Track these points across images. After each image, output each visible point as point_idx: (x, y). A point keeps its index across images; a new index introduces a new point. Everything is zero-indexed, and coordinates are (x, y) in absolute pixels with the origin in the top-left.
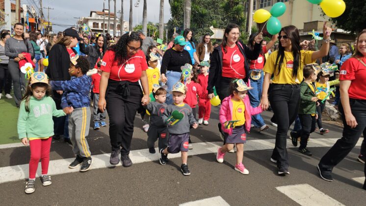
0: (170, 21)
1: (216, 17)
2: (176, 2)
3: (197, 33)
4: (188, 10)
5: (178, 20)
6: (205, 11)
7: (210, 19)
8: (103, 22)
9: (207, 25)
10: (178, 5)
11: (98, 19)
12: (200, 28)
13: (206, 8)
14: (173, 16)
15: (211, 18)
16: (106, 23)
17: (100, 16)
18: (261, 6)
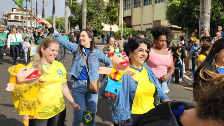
0: (70, 16)
1: (99, 15)
2: (74, 5)
3: (88, 25)
4: (85, 11)
5: (76, 16)
6: (93, 11)
8: (22, 16)
9: (95, 20)
10: (75, 7)
11: (18, 14)
12: (90, 21)
13: (93, 9)
14: (72, 13)
15: (97, 16)
16: (25, 16)
17: (19, 11)
18: (125, 9)
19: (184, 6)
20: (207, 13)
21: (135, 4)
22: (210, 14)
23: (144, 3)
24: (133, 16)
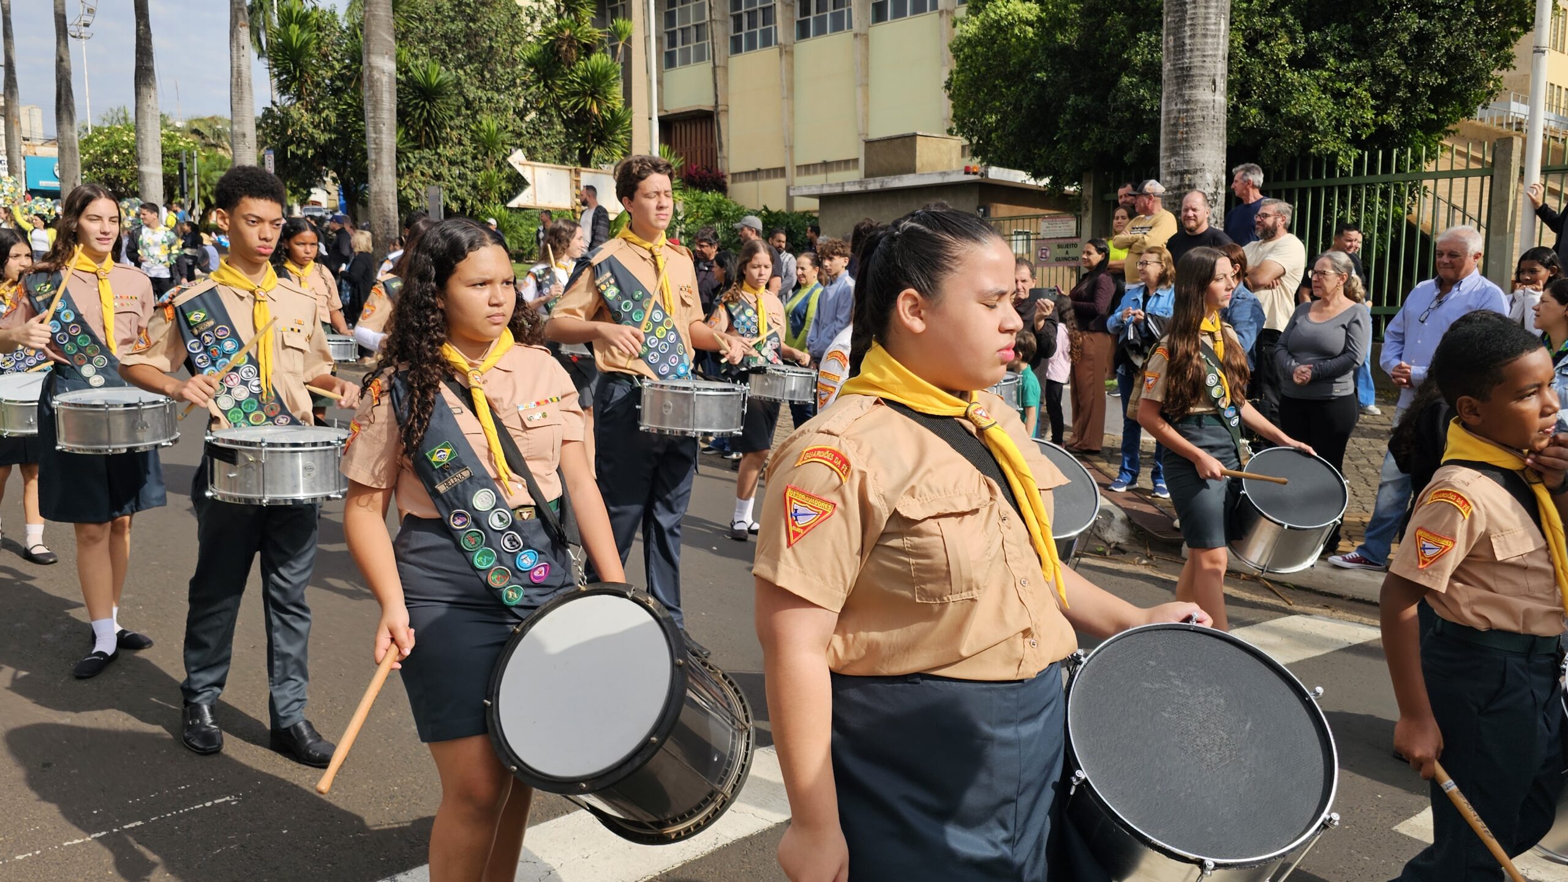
0: (268, 112)
1: (489, 101)
3: (410, 170)
4: (382, 72)
5: (314, 110)
6: (439, 74)
7: (464, 111)
9: (455, 133)
10: (307, 43)
12: (419, 147)
13: (443, 61)
15: (468, 104)
18: (669, 61)
19: (1060, 37)
20: (1206, 82)
21: (738, 27)
22: (1222, 85)
23: (797, 17)
24: (727, 111)
